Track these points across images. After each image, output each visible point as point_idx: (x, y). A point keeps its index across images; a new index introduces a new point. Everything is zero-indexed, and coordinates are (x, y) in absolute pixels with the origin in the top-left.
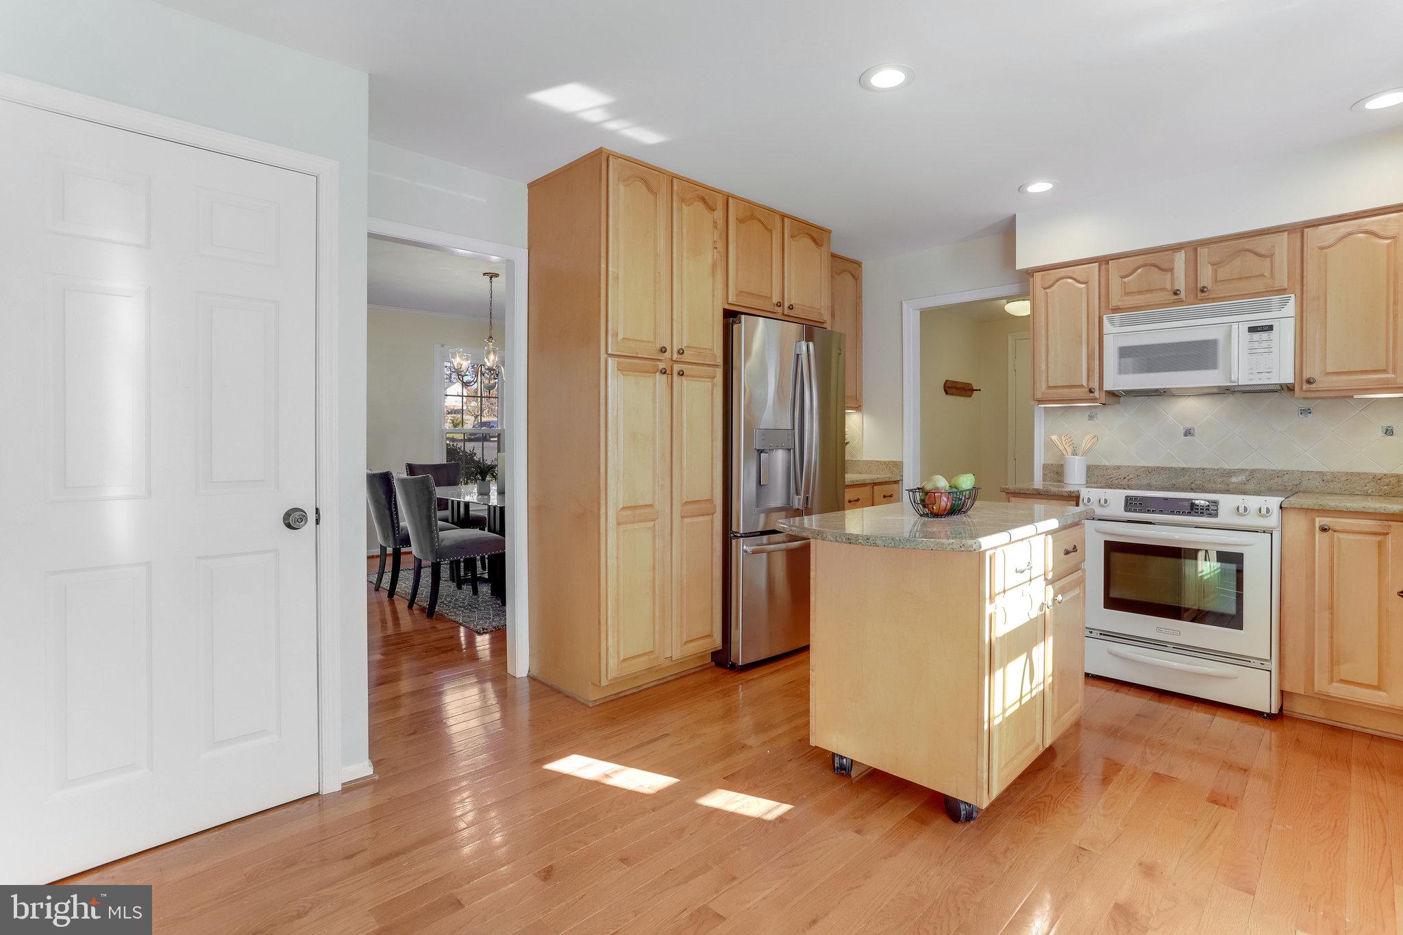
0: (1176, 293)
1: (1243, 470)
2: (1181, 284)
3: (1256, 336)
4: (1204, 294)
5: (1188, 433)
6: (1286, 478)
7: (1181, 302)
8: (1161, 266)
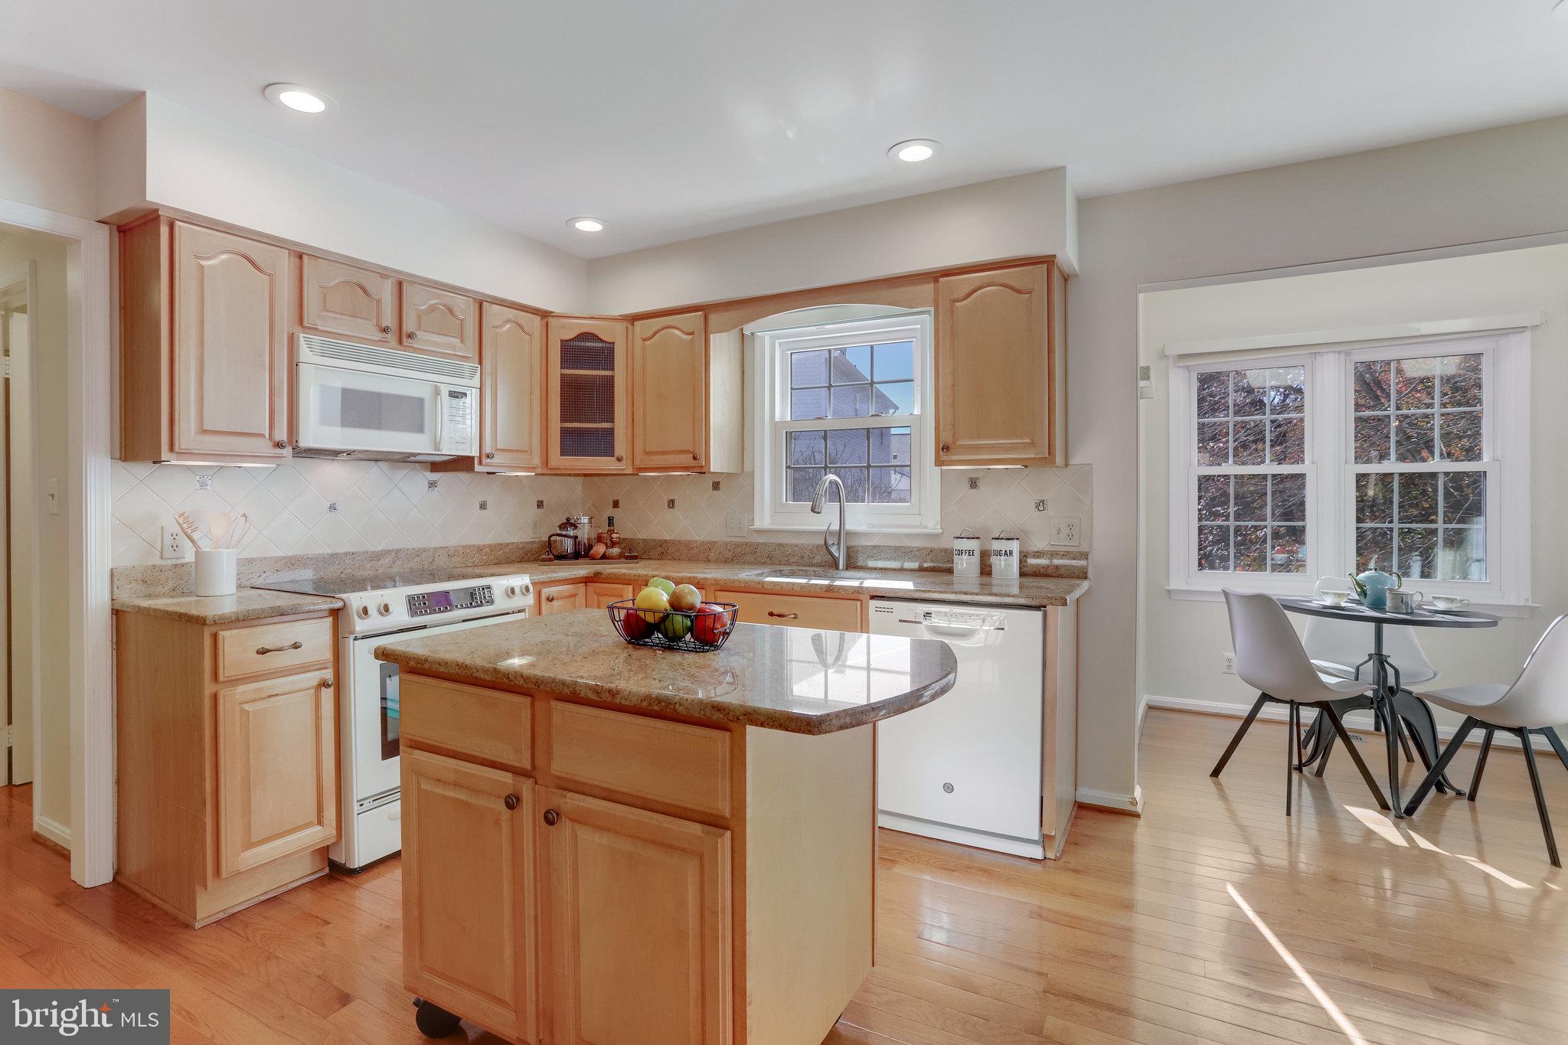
0: (385, 330)
1: (389, 551)
2: (389, 319)
3: (455, 401)
4: (410, 340)
5: (333, 508)
6: (423, 556)
7: (382, 342)
8: (368, 289)
